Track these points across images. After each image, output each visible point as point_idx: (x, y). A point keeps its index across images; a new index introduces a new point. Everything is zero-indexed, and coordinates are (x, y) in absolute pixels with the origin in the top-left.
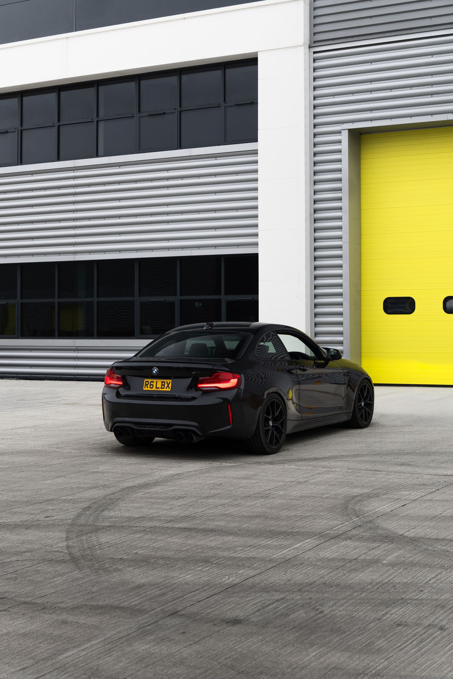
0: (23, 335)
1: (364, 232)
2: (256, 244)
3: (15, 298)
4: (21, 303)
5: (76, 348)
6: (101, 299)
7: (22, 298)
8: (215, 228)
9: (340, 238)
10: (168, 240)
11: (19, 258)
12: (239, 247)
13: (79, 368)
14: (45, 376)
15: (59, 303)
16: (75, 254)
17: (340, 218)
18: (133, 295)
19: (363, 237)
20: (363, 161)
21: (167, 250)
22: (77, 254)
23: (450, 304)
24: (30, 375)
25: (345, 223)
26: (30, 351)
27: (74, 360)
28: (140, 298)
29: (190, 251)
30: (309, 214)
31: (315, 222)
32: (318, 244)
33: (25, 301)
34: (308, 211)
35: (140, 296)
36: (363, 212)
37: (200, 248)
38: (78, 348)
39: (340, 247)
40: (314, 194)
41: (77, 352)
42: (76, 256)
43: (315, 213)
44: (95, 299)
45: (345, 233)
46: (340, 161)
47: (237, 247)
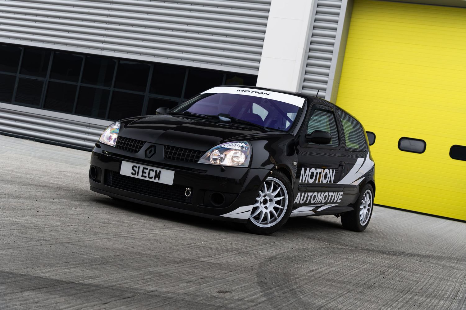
0: (46, 107)
1: (343, 74)
2: (257, 68)
3: (45, 76)
4: (49, 82)
5: (88, 124)
6: (117, 90)
7: (50, 77)
8: (224, 49)
9: (327, 75)
10: (183, 52)
11: (54, 45)
12: (241, 67)
13: (88, 141)
14: (58, 142)
15: (80, 86)
16: (102, 50)
17: (330, 59)
18: (144, 91)
19: (342, 78)
20: (353, 20)
21: (180, 60)
22: (104, 50)
23: (404, 143)
24: (45, 140)
25: (333, 64)
26: (49, 121)
27: (85, 134)
28: (150, 94)
29: (200, 64)
30: (305, 51)
31: (308, 59)
32: (308, 76)
33: (52, 80)
34: (305, 48)
35: (150, 92)
36: (345, 59)
37: (208, 63)
38: (90, 125)
39: (326, 82)
40: (312, 37)
41: (89, 128)
42: (103, 52)
43: (309, 51)
44: (112, 89)
45: (332, 72)
46: (338, 14)
47: (239, 67)
